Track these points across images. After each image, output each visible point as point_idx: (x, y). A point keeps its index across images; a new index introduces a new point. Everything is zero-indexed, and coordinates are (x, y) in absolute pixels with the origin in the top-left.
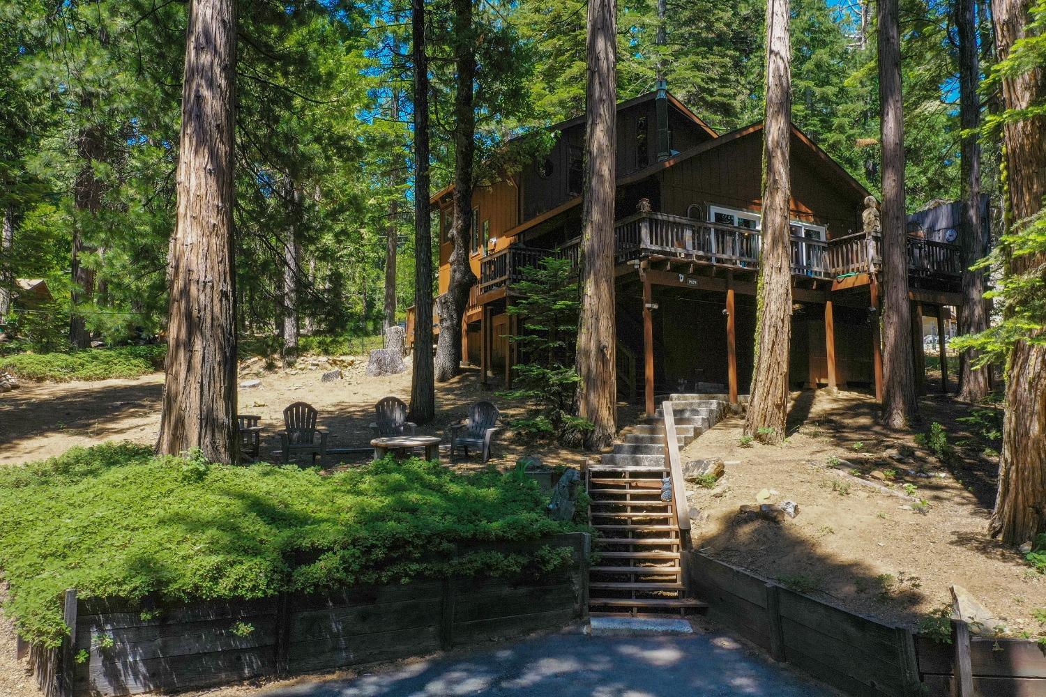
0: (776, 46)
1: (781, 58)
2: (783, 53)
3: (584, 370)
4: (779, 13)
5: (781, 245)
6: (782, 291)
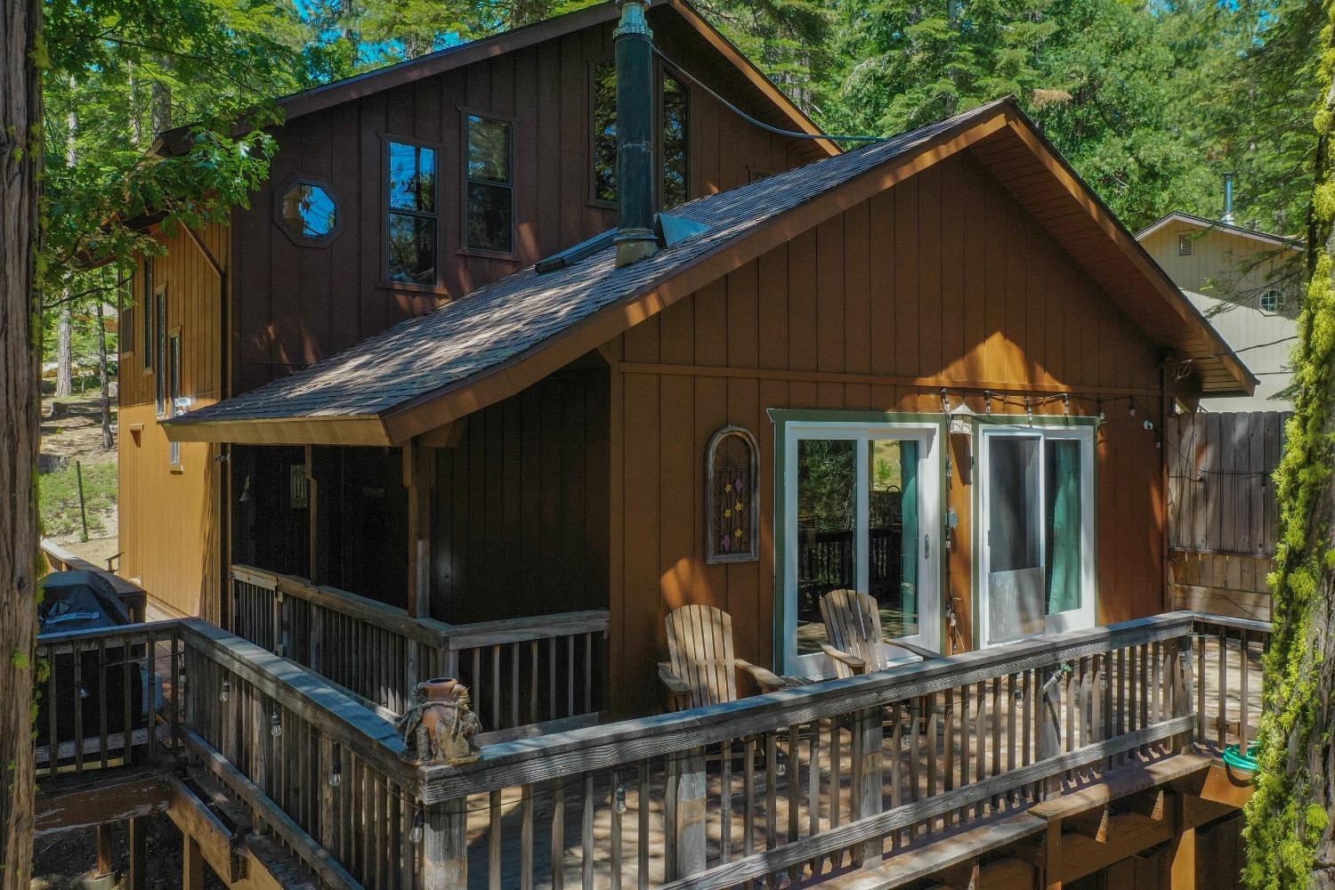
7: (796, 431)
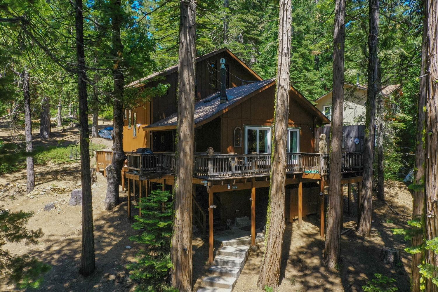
0: (283, 83)
1: (285, 89)
2: (286, 87)
3: (175, 259)
4: (285, 64)
5: (280, 192)
6: (280, 217)
7: (247, 128)
